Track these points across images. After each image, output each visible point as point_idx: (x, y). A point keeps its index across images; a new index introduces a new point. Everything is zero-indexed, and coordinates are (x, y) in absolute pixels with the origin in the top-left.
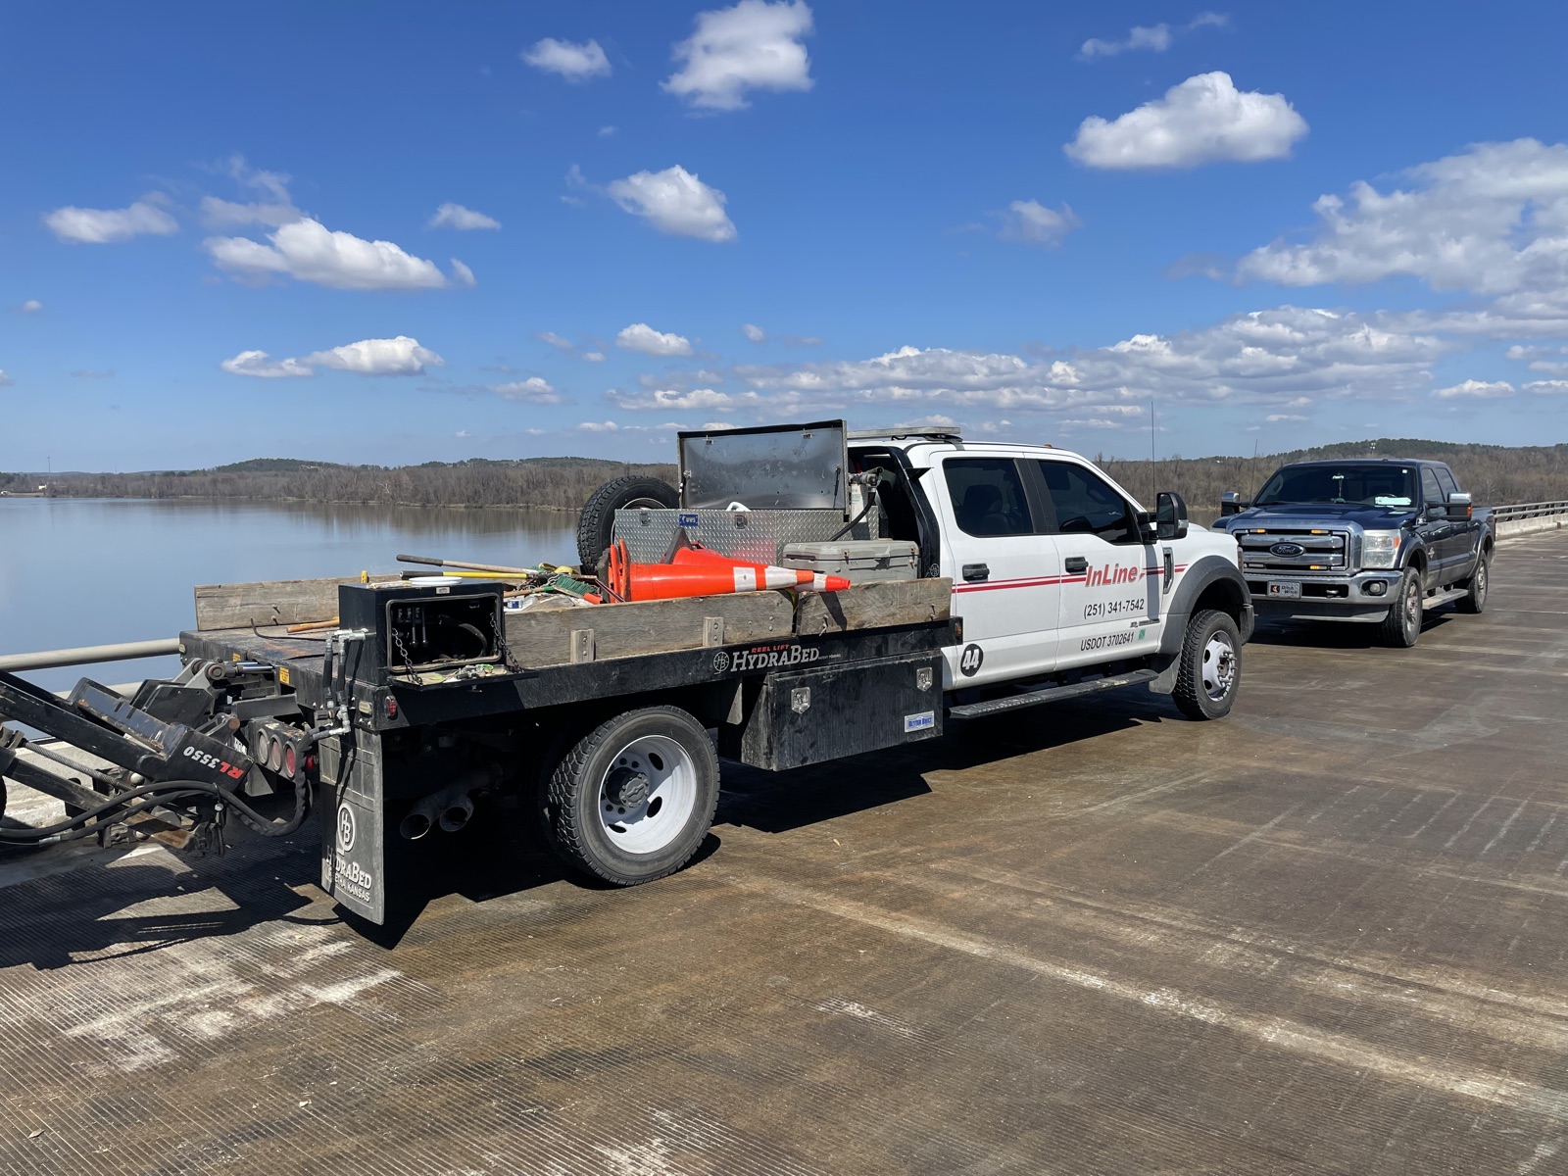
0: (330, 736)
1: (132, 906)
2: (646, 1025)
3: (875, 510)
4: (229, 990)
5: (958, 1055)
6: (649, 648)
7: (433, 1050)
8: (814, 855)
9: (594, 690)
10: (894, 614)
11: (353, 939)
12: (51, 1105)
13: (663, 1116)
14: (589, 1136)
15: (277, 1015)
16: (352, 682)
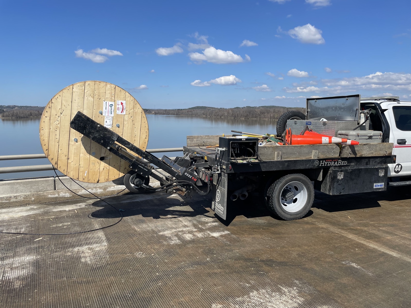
0: (216, 173)
1: (172, 207)
2: (292, 257)
3: (368, 121)
4: (192, 229)
5: (387, 284)
6: (296, 158)
7: (238, 253)
8: (342, 220)
9: (280, 168)
11: (219, 222)
13: (297, 282)
14: (277, 282)
15: (202, 237)
16: (221, 161)
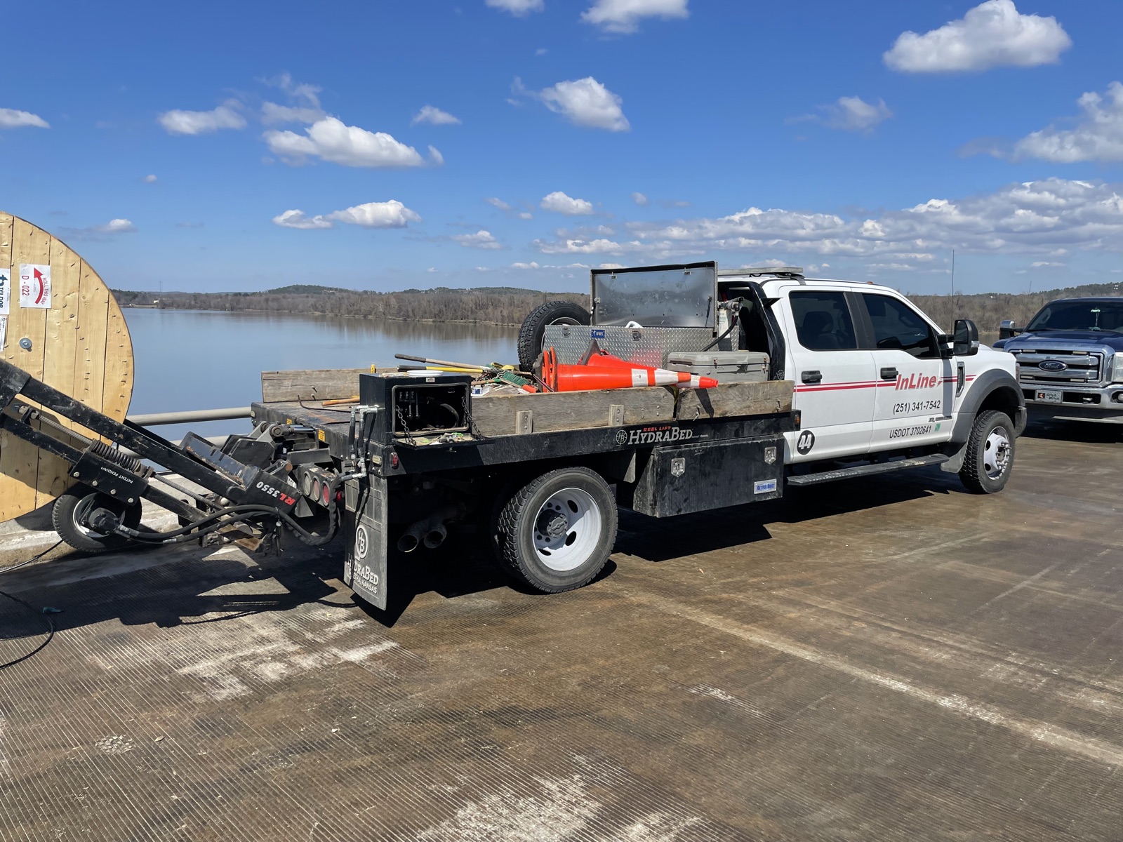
0: (353, 478)
1: (220, 587)
2: (567, 693)
3: (737, 329)
4: (284, 648)
5: (797, 734)
6: (570, 425)
7: (420, 699)
8: (686, 579)
9: (531, 454)
10: (749, 407)
11: (365, 619)
12: (169, 720)
13: (581, 759)
14: (529, 769)
15: (316, 667)
16: (368, 442)
